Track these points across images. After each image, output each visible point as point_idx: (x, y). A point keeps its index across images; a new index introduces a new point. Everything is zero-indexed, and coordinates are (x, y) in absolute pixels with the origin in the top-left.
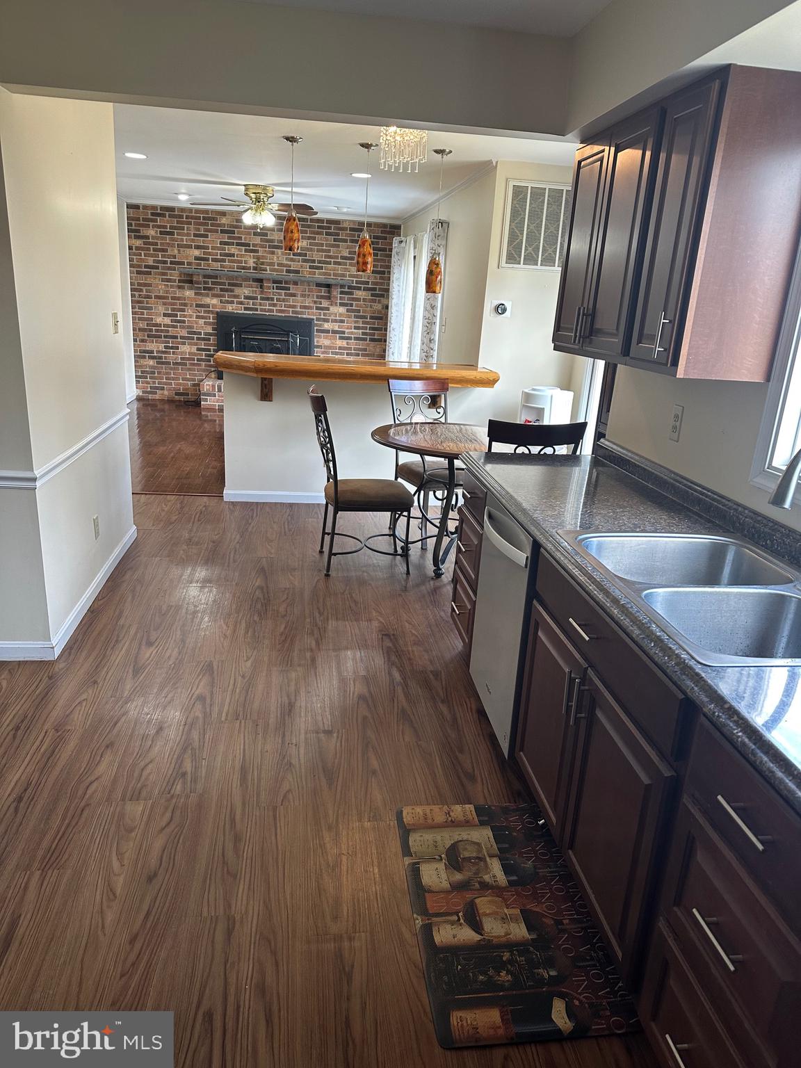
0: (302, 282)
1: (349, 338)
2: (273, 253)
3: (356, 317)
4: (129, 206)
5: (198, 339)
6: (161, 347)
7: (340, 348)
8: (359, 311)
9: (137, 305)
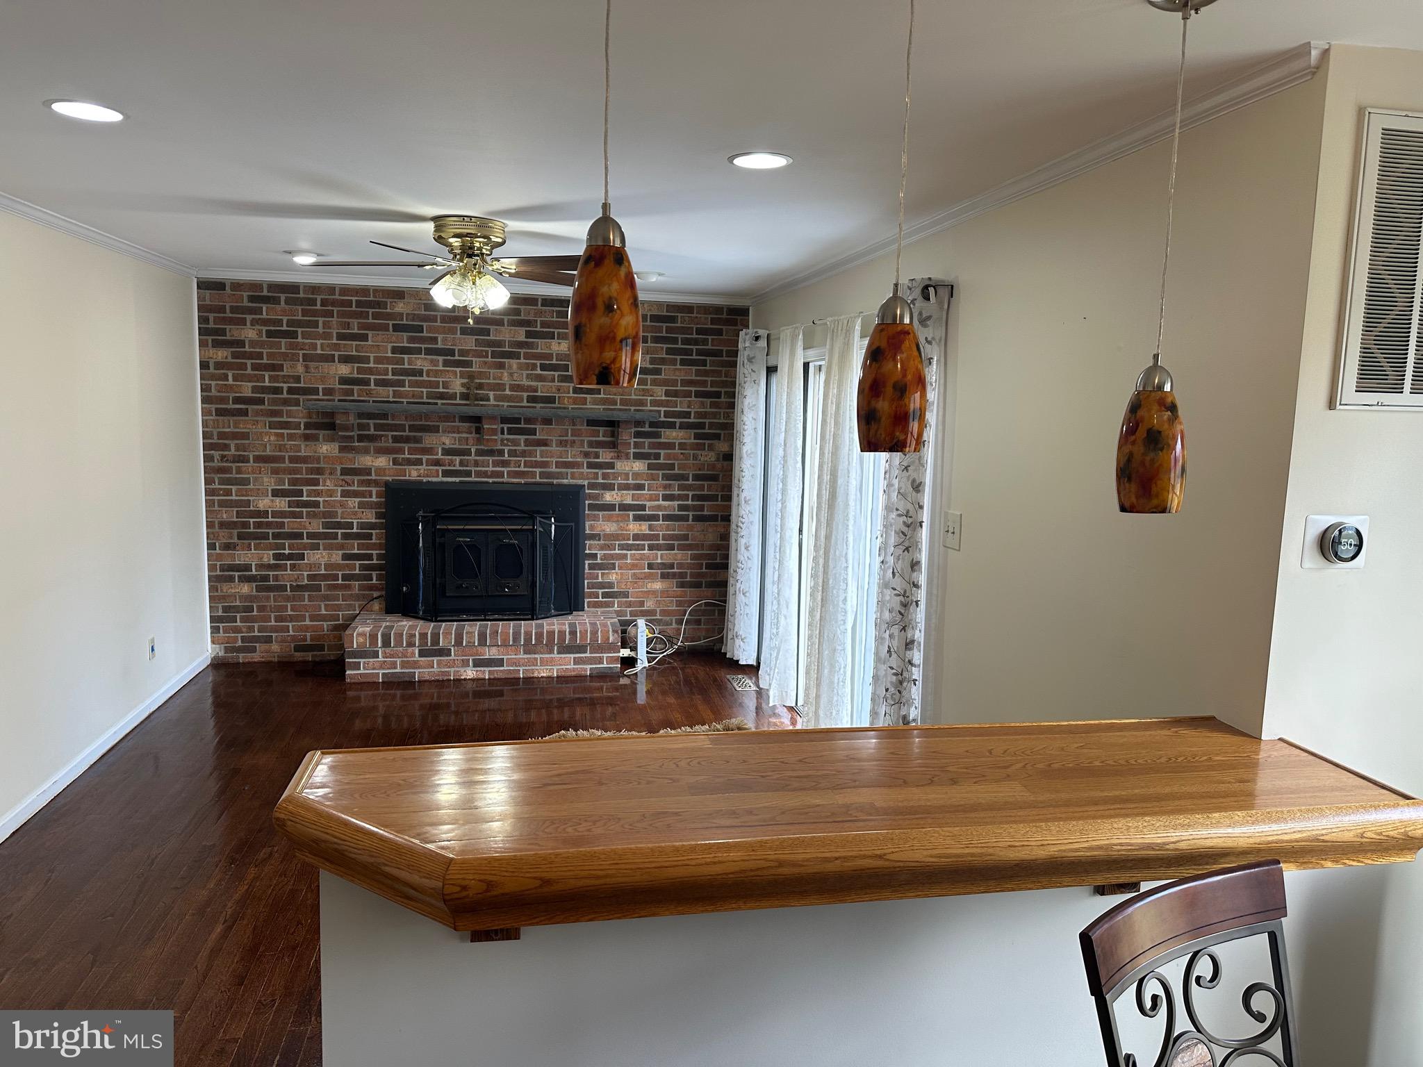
0: (561, 420)
1: (655, 518)
2: (501, 366)
3: (666, 477)
4: (203, 285)
5: (345, 536)
6: (268, 557)
7: (636, 537)
8: (672, 467)
9: (216, 477)
